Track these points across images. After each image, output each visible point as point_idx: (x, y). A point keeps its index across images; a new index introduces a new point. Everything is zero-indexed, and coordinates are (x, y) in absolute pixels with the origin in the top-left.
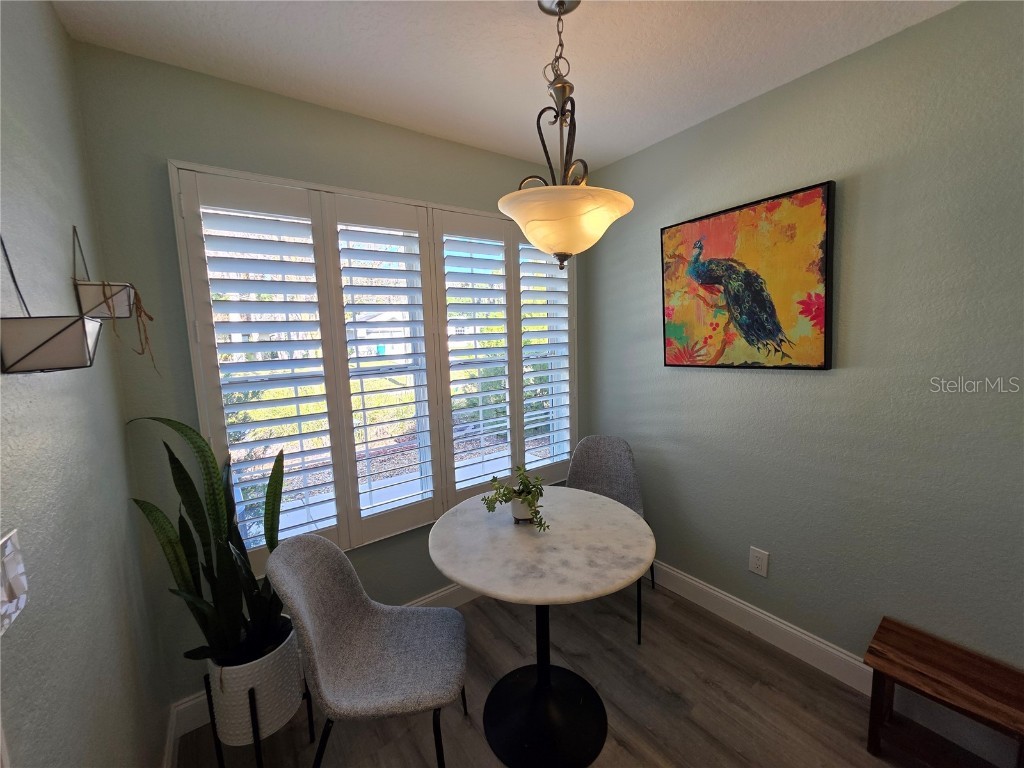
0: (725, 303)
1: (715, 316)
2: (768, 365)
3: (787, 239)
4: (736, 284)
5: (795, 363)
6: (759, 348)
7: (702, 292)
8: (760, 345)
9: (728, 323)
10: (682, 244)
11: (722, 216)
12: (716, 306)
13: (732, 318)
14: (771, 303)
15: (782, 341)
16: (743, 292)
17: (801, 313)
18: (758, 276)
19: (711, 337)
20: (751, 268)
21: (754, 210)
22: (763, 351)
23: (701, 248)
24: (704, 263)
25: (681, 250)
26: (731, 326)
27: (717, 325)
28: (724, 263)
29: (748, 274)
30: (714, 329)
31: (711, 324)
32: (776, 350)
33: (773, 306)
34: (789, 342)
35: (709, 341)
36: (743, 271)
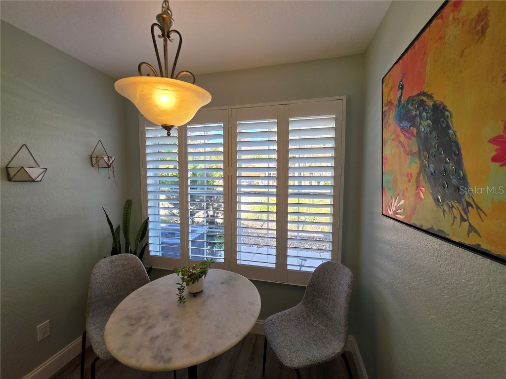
0: (417, 149)
1: (410, 166)
2: (454, 239)
3: (476, 37)
4: (425, 123)
5: (485, 246)
6: (444, 211)
7: (402, 138)
8: (446, 208)
9: (419, 175)
10: (392, 89)
11: (416, 43)
12: (410, 153)
13: (423, 168)
14: (457, 145)
15: (469, 204)
16: (431, 132)
17: (494, 159)
18: (444, 107)
19: (407, 189)
20: (438, 98)
21: (442, 18)
22: (449, 217)
23: (402, 88)
24: (404, 104)
25: (392, 97)
26: (421, 178)
27: (411, 175)
28: (416, 99)
29: (435, 106)
30: (409, 181)
31: (408, 175)
32: (463, 219)
33: (459, 150)
34: (478, 207)
35: (406, 194)
36: (431, 104)
